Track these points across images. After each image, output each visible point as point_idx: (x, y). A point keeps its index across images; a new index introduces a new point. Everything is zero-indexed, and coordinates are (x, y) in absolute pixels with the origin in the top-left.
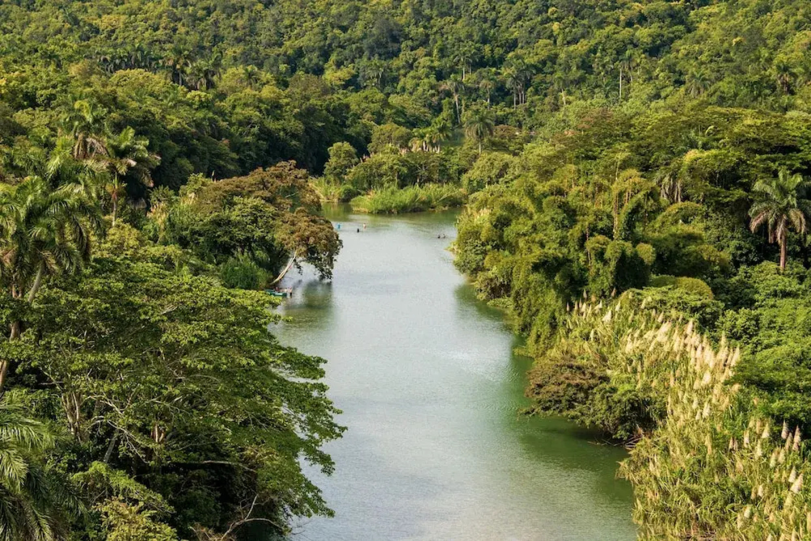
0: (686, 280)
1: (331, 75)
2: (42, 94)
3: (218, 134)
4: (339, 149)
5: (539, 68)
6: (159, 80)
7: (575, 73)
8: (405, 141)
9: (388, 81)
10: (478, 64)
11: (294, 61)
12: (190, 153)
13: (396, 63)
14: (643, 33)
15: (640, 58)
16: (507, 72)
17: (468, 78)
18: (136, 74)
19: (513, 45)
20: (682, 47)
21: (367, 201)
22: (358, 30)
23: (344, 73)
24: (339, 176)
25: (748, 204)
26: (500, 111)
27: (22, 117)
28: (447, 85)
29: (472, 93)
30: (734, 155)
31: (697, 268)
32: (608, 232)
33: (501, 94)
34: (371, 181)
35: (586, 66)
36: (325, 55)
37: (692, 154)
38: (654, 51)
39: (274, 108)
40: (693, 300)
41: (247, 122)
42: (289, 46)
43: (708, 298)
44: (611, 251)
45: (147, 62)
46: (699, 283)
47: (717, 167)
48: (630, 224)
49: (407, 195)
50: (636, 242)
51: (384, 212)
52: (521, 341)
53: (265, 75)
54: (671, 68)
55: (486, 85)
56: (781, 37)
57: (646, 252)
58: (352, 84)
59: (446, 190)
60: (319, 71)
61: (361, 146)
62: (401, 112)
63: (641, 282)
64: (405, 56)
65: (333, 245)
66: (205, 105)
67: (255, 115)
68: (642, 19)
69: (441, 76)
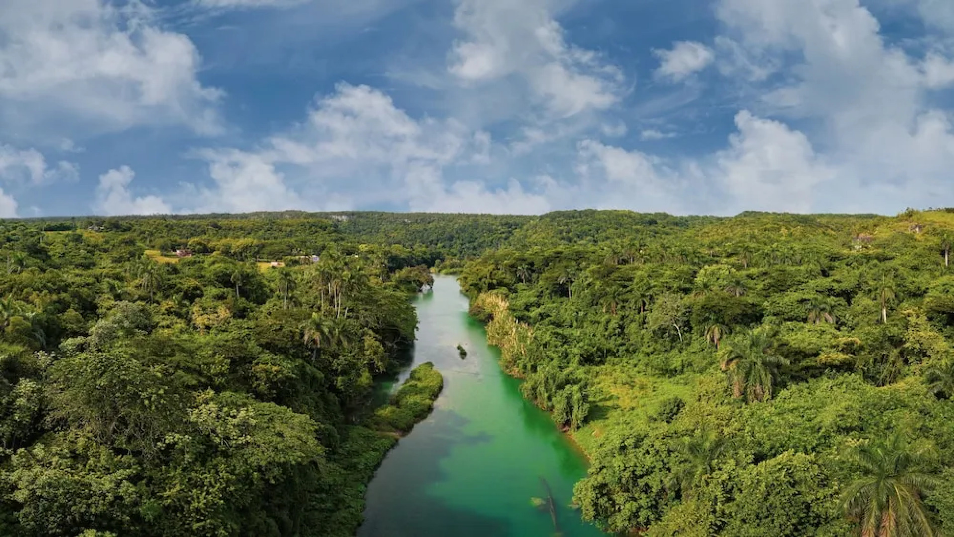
0: (503, 288)
1: (439, 245)
2: (375, 251)
3: (413, 258)
4: (437, 261)
5: (482, 243)
6: (401, 246)
7: (490, 244)
8: (452, 259)
9: (451, 246)
10: (469, 242)
11: (431, 242)
12: (406, 262)
13: (452, 242)
14: (504, 235)
15: (503, 241)
16: (475, 244)
17: (467, 245)
18: (397, 245)
19: (476, 239)
20: (511, 238)
21: (443, 271)
22: (445, 236)
23: (443, 244)
24: (438, 267)
25: (516, 271)
26: (474, 252)
27: (369, 256)
28: (463, 247)
29: (468, 248)
30: (514, 261)
31: (506, 285)
32: (486, 278)
33: (474, 248)
34: (445, 267)
35: (492, 242)
36: (438, 241)
37: (505, 261)
38: (506, 239)
39: (425, 253)
40: (504, 292)
41: (419, 255)
42: (431, 239)
43: (507, 291)
44: (487, 282)
45: (399, 243)
46: (506, 288)
47: (510, 264)
48: (491, 276)
49: (452, 270)
50: (492, 280)
51: (447, 274)
52: (471, 301)
53: (424, 245)
54: (509, 242)
55: (471, 246)
56: (531, 236)
57: (495, 282)
58: (443, 247)
59: (460, 269)
60: (436, 244)
61: (442, 260)
62: (452, 253)
63: (494, 289)
64: (454, 241)
65: (432, 281)
66: (410, 252)
67: (421, 254)
68: (503, 233)
69: (462, 245)
